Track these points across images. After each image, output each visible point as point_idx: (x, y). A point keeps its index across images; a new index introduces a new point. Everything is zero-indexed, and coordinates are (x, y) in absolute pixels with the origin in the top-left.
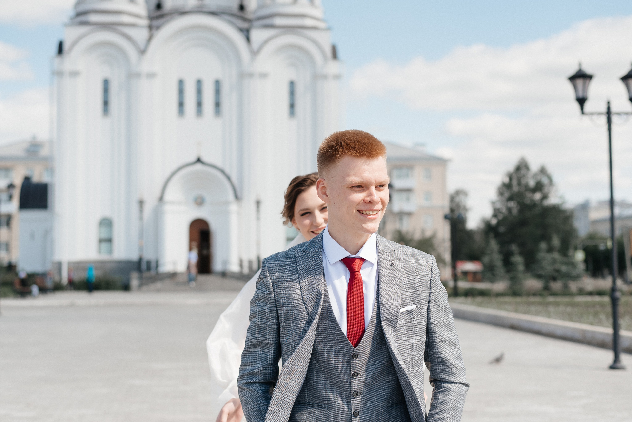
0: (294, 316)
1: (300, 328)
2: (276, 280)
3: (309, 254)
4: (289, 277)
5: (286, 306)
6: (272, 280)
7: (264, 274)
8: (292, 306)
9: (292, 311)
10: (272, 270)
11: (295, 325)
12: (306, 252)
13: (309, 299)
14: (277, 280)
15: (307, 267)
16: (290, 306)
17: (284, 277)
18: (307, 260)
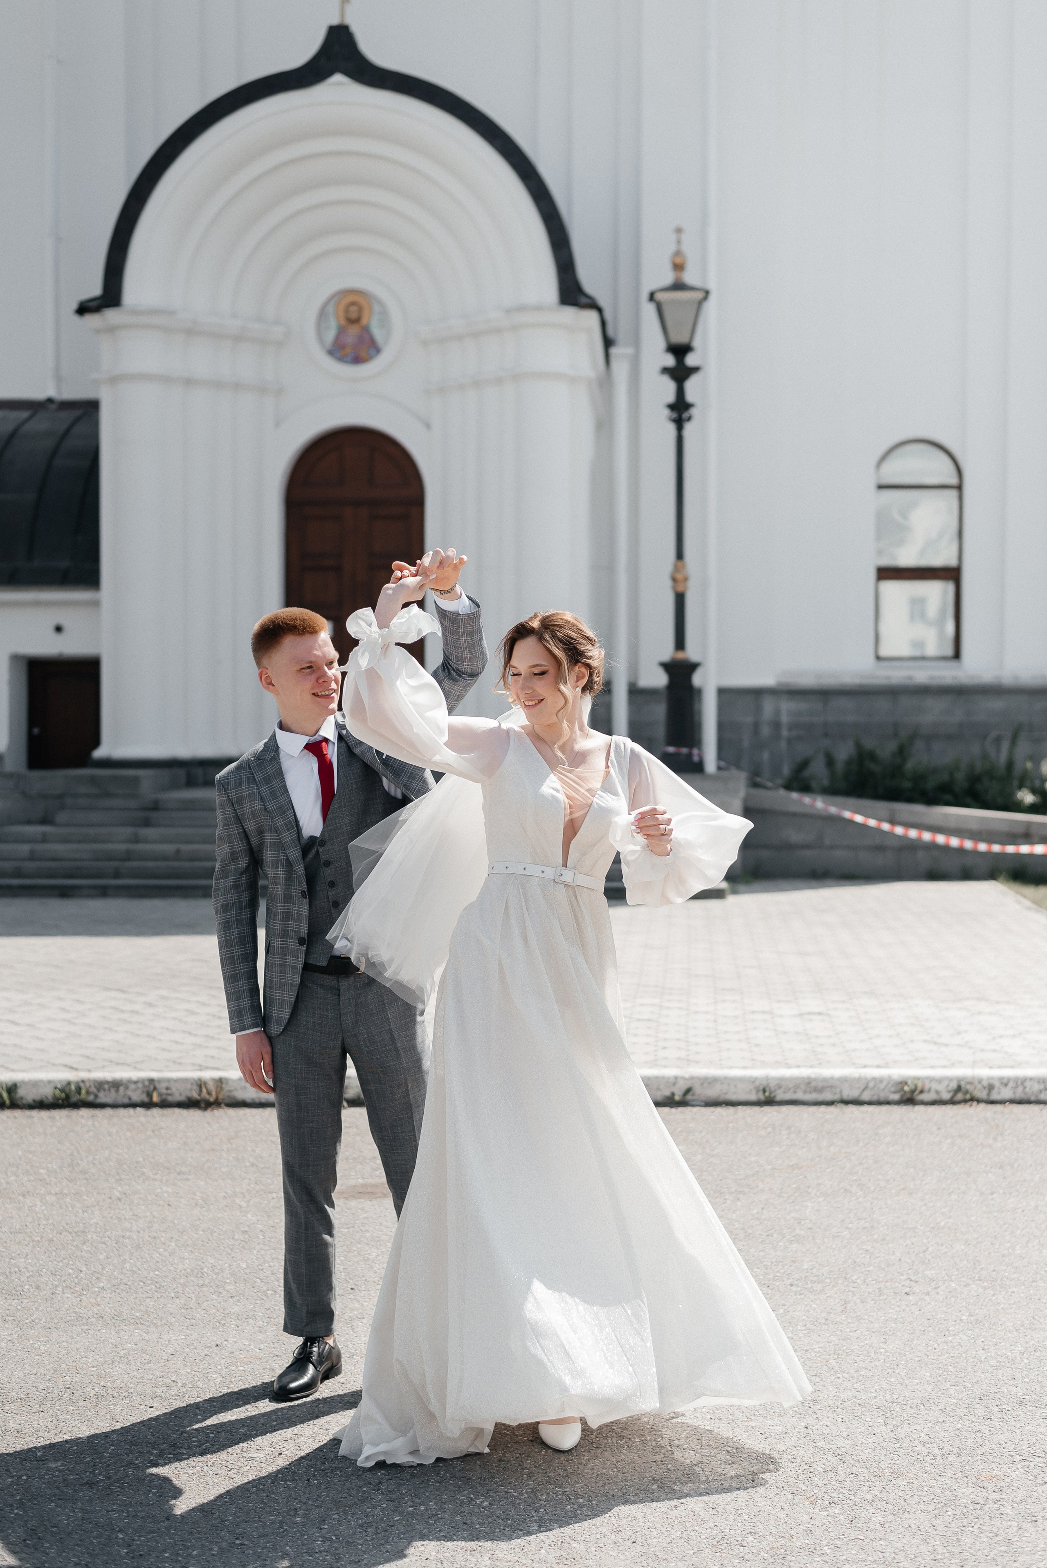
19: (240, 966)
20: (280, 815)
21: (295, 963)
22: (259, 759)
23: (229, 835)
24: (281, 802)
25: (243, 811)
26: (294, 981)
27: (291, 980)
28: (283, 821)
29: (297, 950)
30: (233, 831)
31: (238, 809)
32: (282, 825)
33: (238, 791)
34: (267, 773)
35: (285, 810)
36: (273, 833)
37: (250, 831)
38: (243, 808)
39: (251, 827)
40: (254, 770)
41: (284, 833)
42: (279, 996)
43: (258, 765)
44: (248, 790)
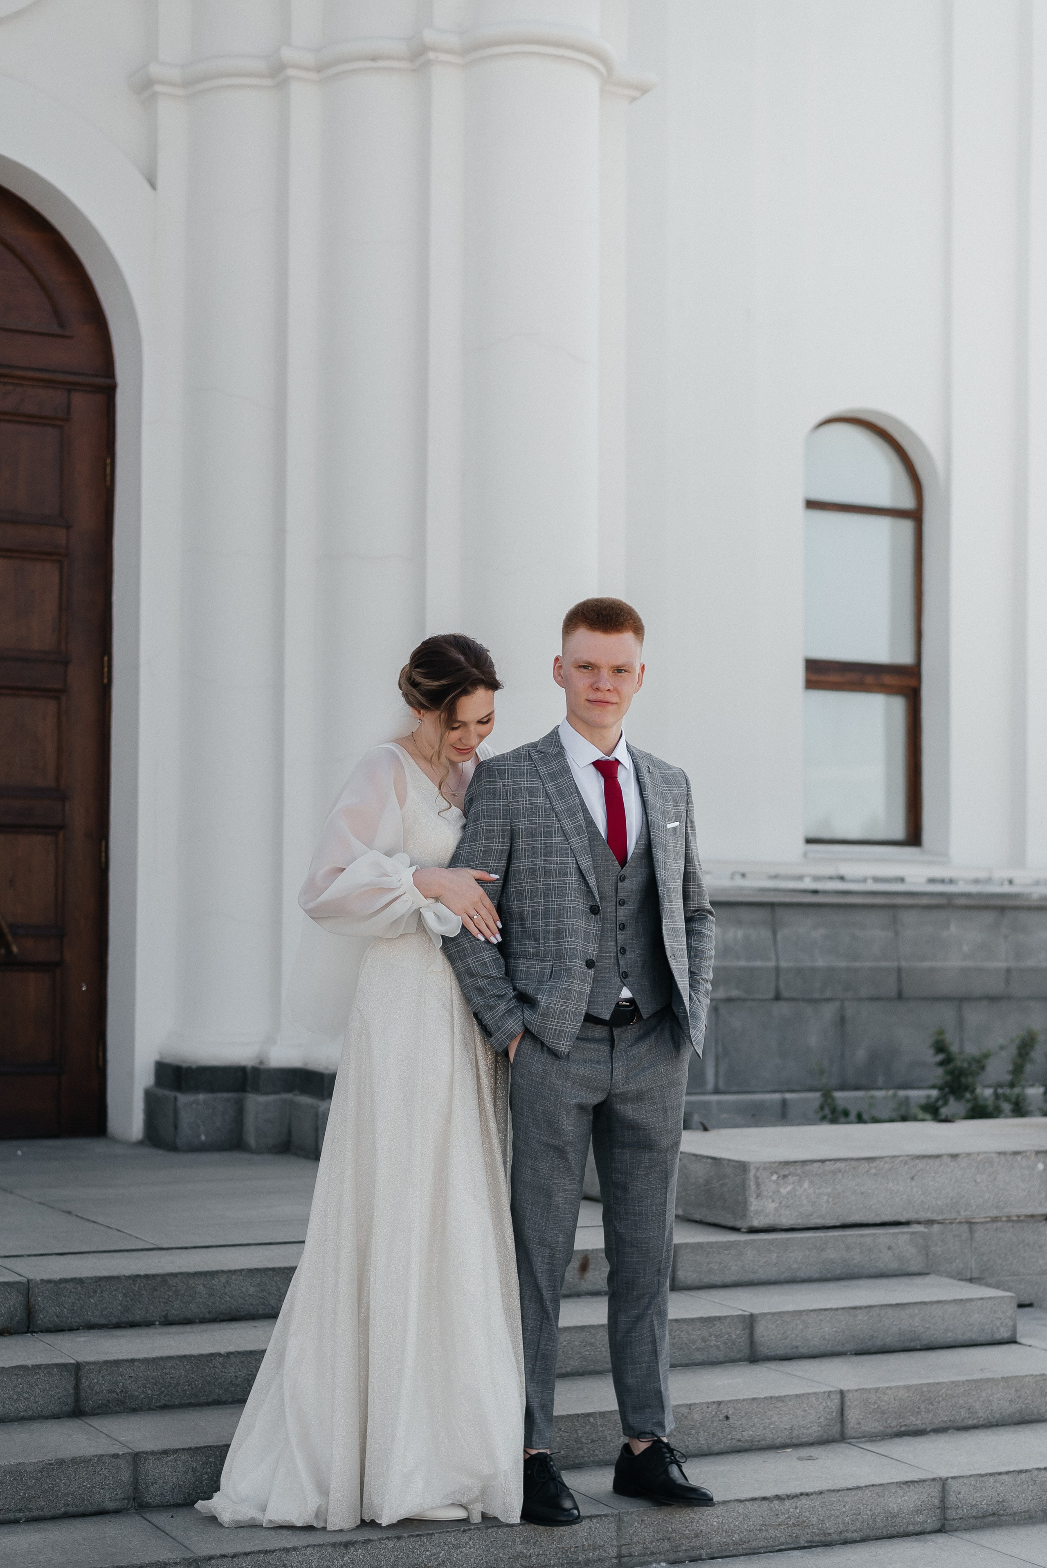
3: (549, 755)
4: (528, 782)
12: (543, 753)
13: (563, 810)
15: (551, 771)
17: (521, 783)
18: (548, 762)
20: (569, 817)
21: (582, 989)
22: (541, 752)
23: (490, 829)
24: (570, 803)
25: (518, 805)
26: (580, 1009)
27: (576, 1008)
28: (572, 824)
29: (585, 974)
30: (497, 826)
31: (512, 802)
32: (571, 829)
33: (516, 781)
34: (552, 769)
35: (575, 812)
37: (519, 829)
38: (518, 801)
39: (522, 825)
40: (537, 764)
41: (573, 838)
42: (556, 1026)
43: (541, 759)
44: (530, 784)
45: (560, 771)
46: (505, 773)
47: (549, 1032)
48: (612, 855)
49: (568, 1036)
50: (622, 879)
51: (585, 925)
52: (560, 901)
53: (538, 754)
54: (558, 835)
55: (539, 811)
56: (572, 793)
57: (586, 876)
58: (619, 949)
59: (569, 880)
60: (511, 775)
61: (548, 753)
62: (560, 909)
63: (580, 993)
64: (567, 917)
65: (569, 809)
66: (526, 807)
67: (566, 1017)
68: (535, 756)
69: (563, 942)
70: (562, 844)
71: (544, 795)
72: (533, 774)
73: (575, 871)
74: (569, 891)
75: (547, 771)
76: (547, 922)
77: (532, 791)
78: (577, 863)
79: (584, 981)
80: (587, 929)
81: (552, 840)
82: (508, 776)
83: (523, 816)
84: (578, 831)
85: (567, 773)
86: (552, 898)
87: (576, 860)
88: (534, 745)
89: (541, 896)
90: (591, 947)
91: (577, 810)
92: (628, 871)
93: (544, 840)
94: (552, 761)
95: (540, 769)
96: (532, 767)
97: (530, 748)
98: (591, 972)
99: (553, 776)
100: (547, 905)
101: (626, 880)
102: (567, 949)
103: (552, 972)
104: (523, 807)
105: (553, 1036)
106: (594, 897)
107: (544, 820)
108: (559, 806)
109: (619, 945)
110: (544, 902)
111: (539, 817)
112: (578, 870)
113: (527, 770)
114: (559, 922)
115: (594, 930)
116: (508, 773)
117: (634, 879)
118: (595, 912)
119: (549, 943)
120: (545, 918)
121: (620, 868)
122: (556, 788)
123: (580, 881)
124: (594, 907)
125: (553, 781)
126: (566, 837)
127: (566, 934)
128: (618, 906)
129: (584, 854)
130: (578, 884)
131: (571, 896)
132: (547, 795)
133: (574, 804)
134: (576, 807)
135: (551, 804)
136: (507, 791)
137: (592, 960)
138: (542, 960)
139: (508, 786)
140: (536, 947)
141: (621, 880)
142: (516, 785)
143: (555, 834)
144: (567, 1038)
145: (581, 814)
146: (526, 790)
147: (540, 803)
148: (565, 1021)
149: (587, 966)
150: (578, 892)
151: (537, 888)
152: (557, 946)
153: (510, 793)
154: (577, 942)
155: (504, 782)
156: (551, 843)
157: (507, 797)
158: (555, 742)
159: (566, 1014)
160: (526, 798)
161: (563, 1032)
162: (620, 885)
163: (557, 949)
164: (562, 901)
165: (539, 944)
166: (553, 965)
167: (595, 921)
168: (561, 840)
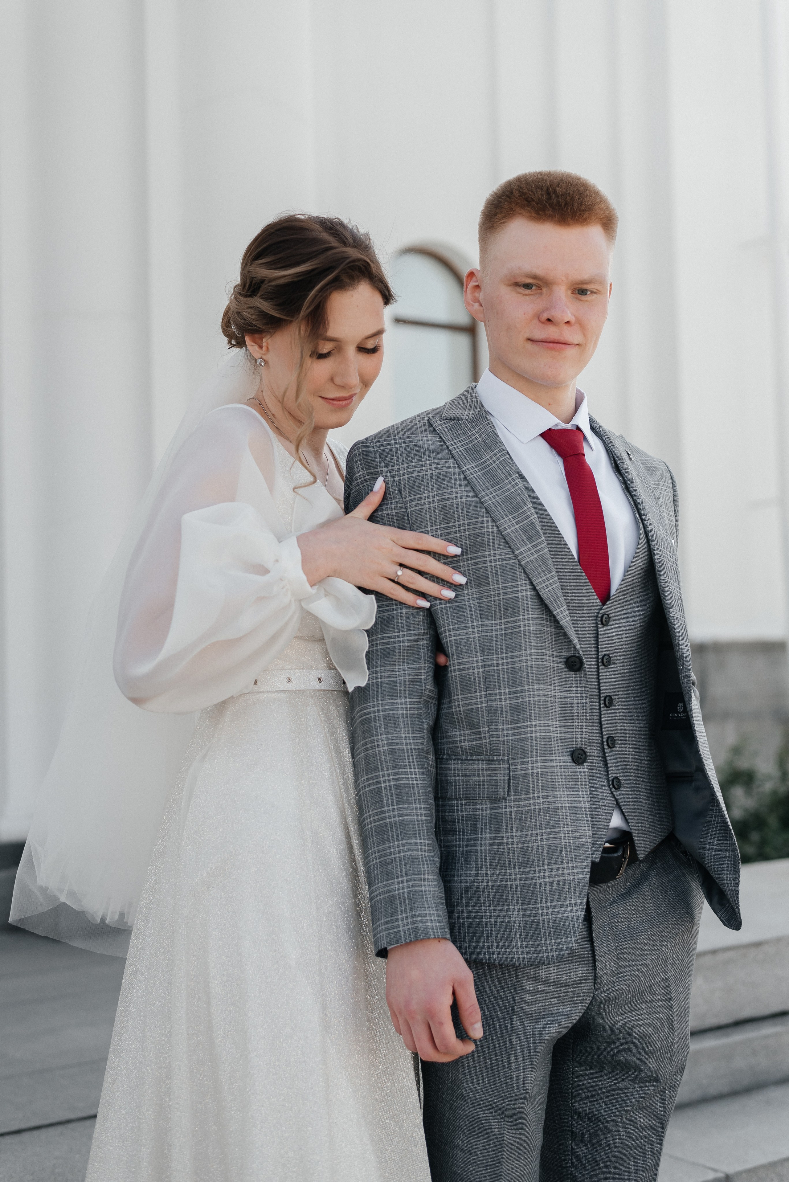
0: (466, 544)
1: (484, 565)
2: (406, 476)
3: (464, 423)
4: (433, 467)
5: (442, 526)
6: (397, 478)
7: (376, 470)
8: (457, 523)
9: (458, 535)
10: (391, 459)
11: (473, 561)
12: (453, 420)
13: (498, 503)
14: (408, 476)
15: (469, 445)
16: (451, 525)
17: (421, 468)
18: (463, 433)
19: (393, 810)
20: (511, 514)
21: (575, 802)
22: (450, 420)
25: (421, 505)
28: (517, 523)
29: (575, 775)
31: (411, 501)
32: (517, 531)
34: (471, 442)
35: (518, 503)
36: (499, 548)
38: (420, 499)
41: (522, 546)
43: (451, 429)
44: (436, 469)
45: (485, 442)
46: (392, 456)
47: (541, 891)
48: (585, 580)
49: (574, 888)
50: (604, 620)
51: (561, 691)
52: (512, 657)
53: (446, 423)
54: (494, 545)
55: (458, 511)
56: (509, 474)
57: (552, 608)
58: (605, 739)
59: (524, 620)
60: (402, 458)
61: (461, 419)
62: (514, 671)
63: (574, 810)
64: (528, 683)
65: (508, 500)
66: (434, 507)
67: (562, 857)
68: (440, 426)
69: (527, 726)
70: (502, 560)
71: (463, 482)
72: (440, 452)
73: (531, 604)
74: (525, 638)
75: (463, 445)
76: (491, 695)
77: (441, 479)
78: (534, 589)
79: (575, 788)
80: (566, 697)
81: (485, 556)
82: (398, 459)
83: (431, 523)
84: (531, 537)
85: (497, 443)
86: (497, 654)
87: (531, 583)
88: (438, 412)
89: (476, 652)
90: (577, 727)
91: (522, 500)
92: (613, 608)
93: (472, 559)
94: (469, 429)
95: (452, 445)
96: (436, 441)
97: (431, 416)
98: (583, 770)
99: (474, 453)
100: (489, 666)
101: (611, 623)
102: (536, 739)
103: (509, 779)
104: (430, 508)
105: (551, 895)
106: (570, 641)
107: (469, 524)
108: (490, 498)
109: (605, 732)
110: (483, 661)
111: (459, 521)
112: (536, 601)
113: (429, 448)
114: (516, 692)
115: (577, 698)
116: (397, 456)
117: (622, 622)
118: (575, 668)
119: (497, 730)
120: (487, 688)
121: (599, 602)
122: (482, 469)
123: (543, 619)
124: (572, 659)
125: (475, 459)
126: (510, 547)
127: (530, 714)
128: (601, 667)
129: (543, 571)
130: (540, 625)
131: (530, 646)
132: (468, 482)
133: (516, 490)
134: (519, 494)
135: (477, 496)
136: (400, 484)
137: (581, 749)
138: (489, 760)
139: (399, 476)
140: (475, 740)
141: (602, 624)
142: (413, 472)
143: (489, 545)
144: (575, 893)
145: (530, 505)
146: (432, 479)
147: (457, 498)
148: (562, 863)
149: (574, 761)
150: (541, 638)
151: (468, 638)
152: (514, 735)
153: (405, 487)
154: (548, 726)
155: (393, 471)
156: (485, 562)
157: (400, 493)
158: (471, 402)
159: (561, 852)
160: (433, 492)
161: (564, 884)
162: (602, 630)
163: (516, 740)
164: (516, 656)
165: (480, 733)
166: (509, 769)
167: (576, 682)
168: (500, 554)
